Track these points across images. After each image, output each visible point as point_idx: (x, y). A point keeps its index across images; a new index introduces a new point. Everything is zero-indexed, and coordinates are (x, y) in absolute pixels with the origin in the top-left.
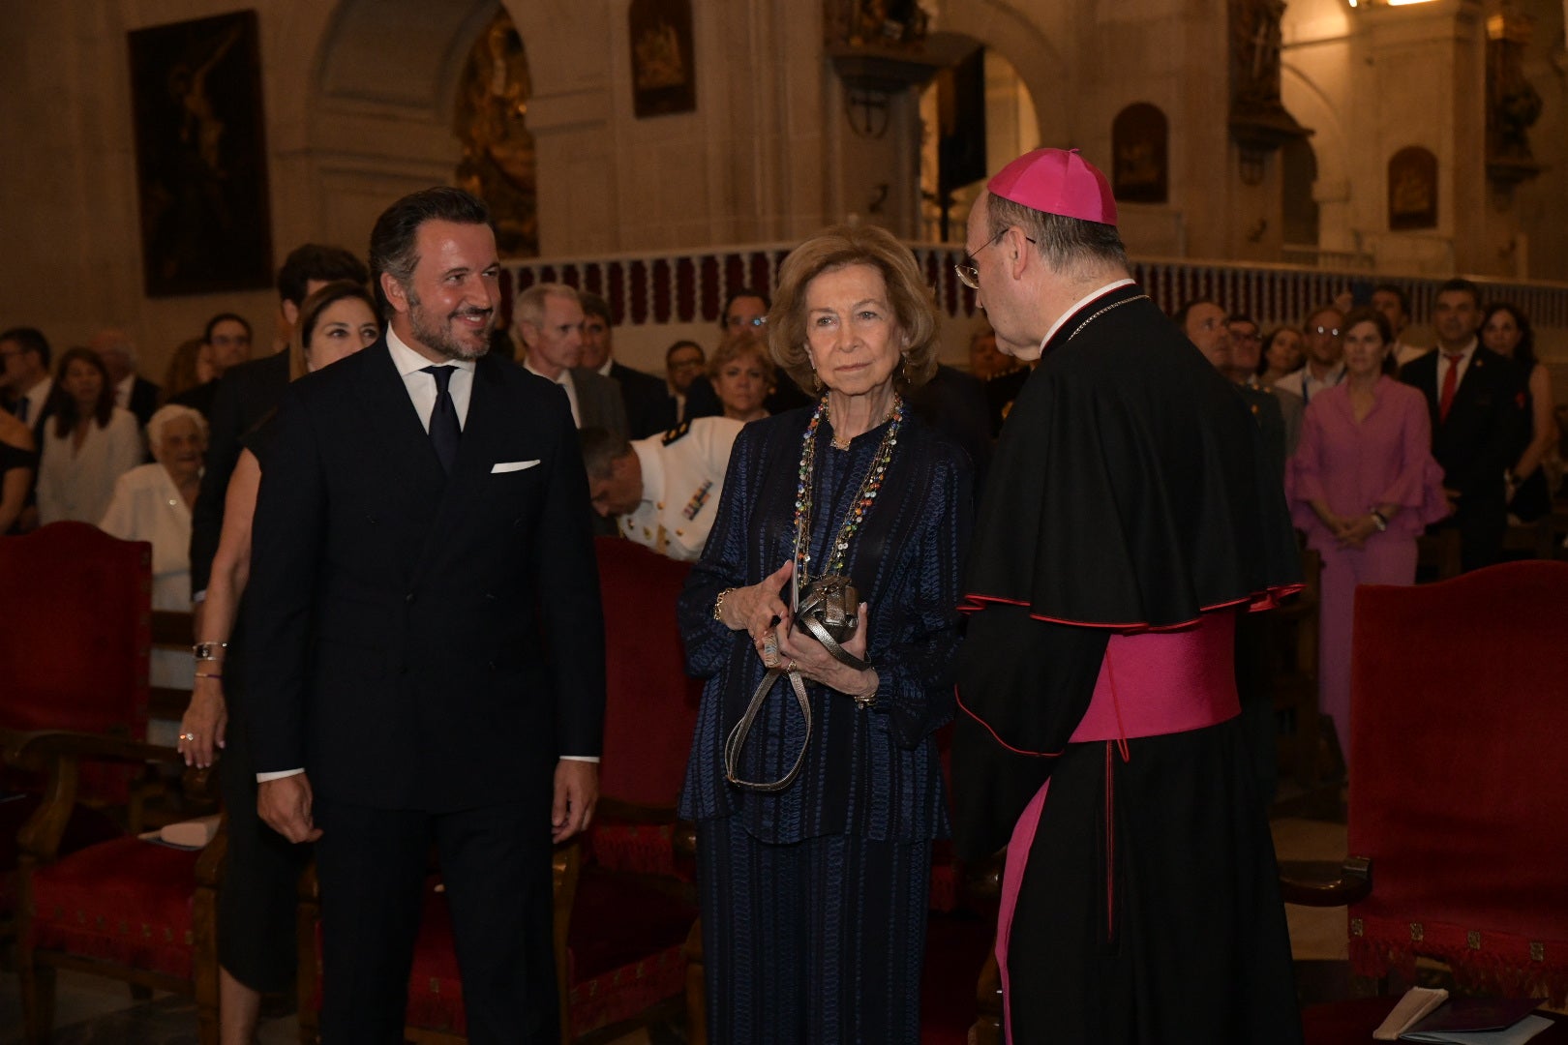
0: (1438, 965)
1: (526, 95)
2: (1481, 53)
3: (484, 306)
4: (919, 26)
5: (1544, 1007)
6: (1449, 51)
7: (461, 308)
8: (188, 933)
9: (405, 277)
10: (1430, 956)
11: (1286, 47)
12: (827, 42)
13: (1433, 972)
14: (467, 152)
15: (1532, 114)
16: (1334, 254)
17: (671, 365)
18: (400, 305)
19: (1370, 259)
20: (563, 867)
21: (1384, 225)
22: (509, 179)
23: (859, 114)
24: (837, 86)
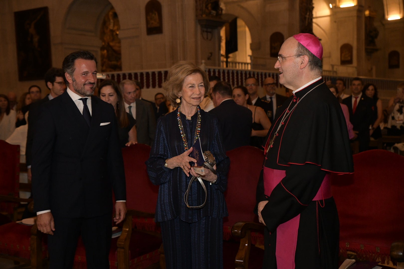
0: (353, 253)
1: (118, 29)
2: (363, 20)
3: (93, 82)
4: (220, 12)
5: (380, 264)
6: (355, 19)
7: (86, 83)
8: (29, 247)
9: (71, 74)
10: (351, 251)
11: (314, 18)
12: (197, 16)
13: (352, 255)
14: (103, 44)
15: (376, 35)
16: (326, 71)
17: (156, 99)
18: (70, 82)
19: (336, 72)
20: (128, 229)
21: (339, 63)
22: (114, 51)
23: (205, 34)
24: (199, 27)
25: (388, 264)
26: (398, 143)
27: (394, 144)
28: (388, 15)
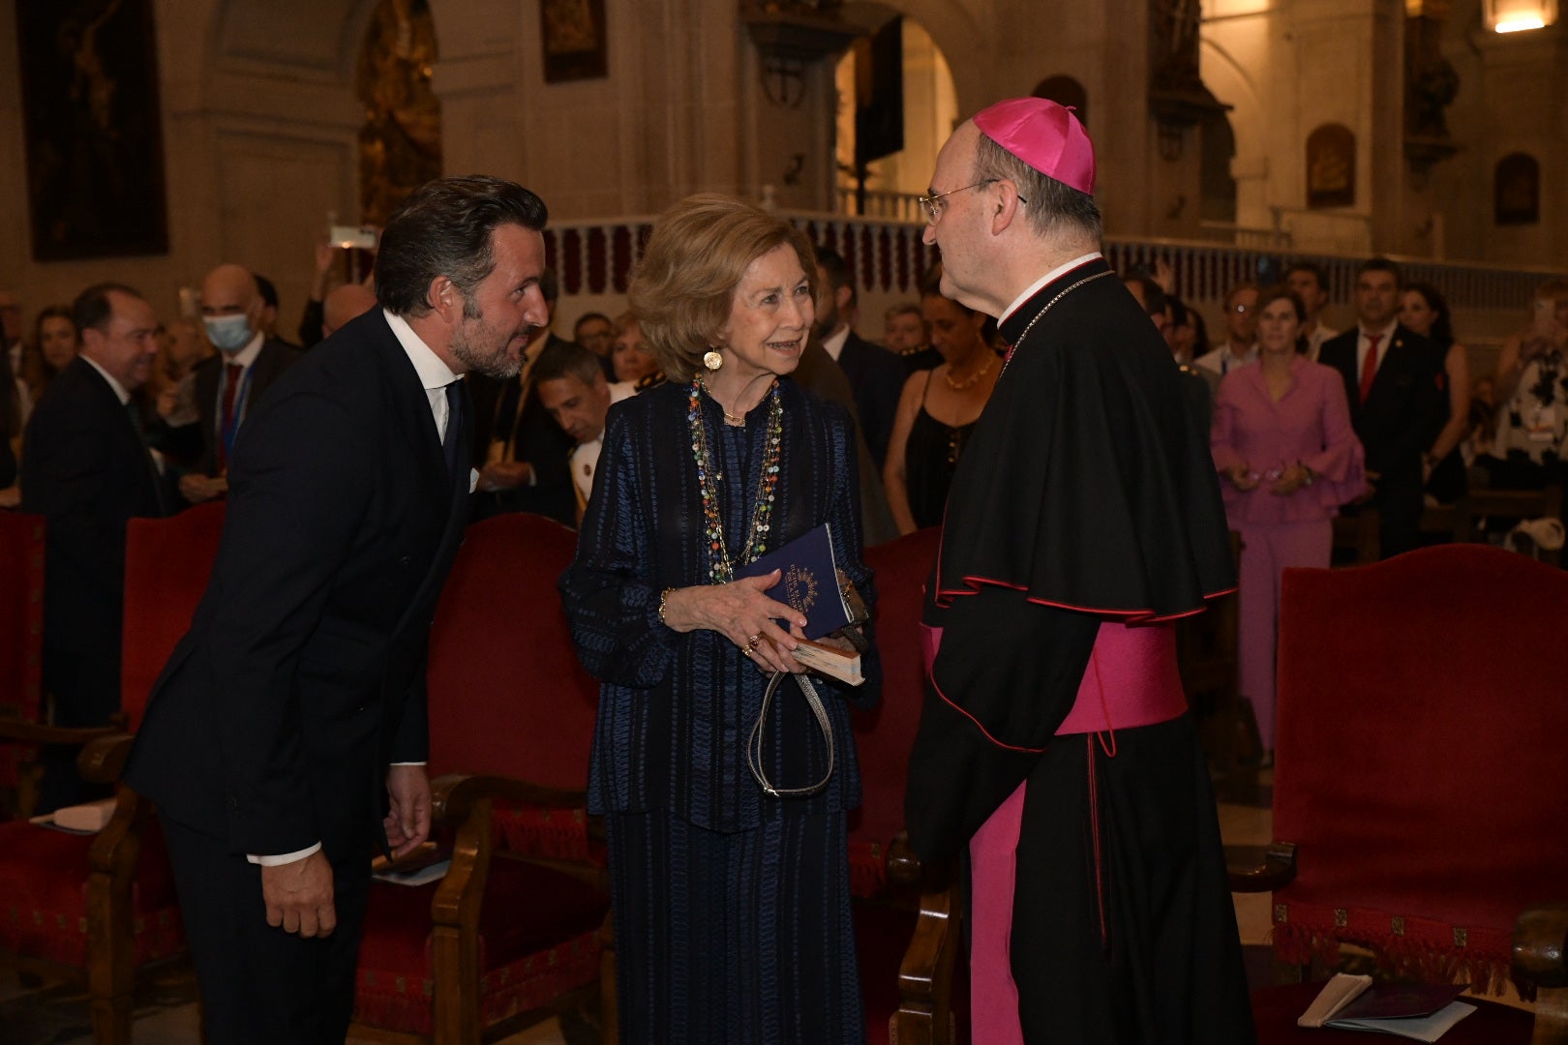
0: (1360, 951)
1: (433, 57)
2: (1399, 31)
5: (1467, 993)
6: (1367, 30)
8: (83, 920)
9: (468, 286)
10: (1353, 942)
11: (1205, 21)
12: (743, 8)
13: (1352, 957)
14: (371, 115)
15: (1450, 92)
16: (1251, 232)
17: (580, 336)
19: (1288, 236)
20: (474, 853)
21: (1302, 202)
22: (413, 144)
23: (775, 82)
24: (751, 52)
25: (1499, 993)
26: (1533, 517)
27: (1516, 521)
28: (1495, 12)
